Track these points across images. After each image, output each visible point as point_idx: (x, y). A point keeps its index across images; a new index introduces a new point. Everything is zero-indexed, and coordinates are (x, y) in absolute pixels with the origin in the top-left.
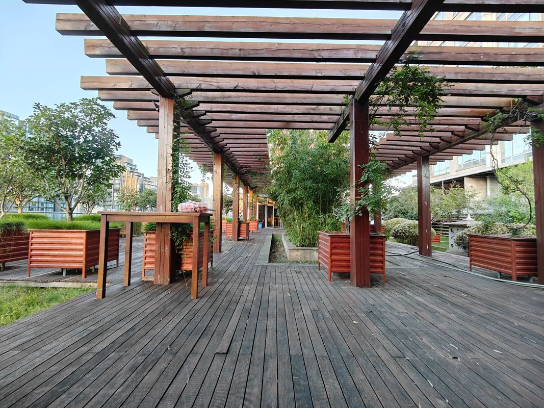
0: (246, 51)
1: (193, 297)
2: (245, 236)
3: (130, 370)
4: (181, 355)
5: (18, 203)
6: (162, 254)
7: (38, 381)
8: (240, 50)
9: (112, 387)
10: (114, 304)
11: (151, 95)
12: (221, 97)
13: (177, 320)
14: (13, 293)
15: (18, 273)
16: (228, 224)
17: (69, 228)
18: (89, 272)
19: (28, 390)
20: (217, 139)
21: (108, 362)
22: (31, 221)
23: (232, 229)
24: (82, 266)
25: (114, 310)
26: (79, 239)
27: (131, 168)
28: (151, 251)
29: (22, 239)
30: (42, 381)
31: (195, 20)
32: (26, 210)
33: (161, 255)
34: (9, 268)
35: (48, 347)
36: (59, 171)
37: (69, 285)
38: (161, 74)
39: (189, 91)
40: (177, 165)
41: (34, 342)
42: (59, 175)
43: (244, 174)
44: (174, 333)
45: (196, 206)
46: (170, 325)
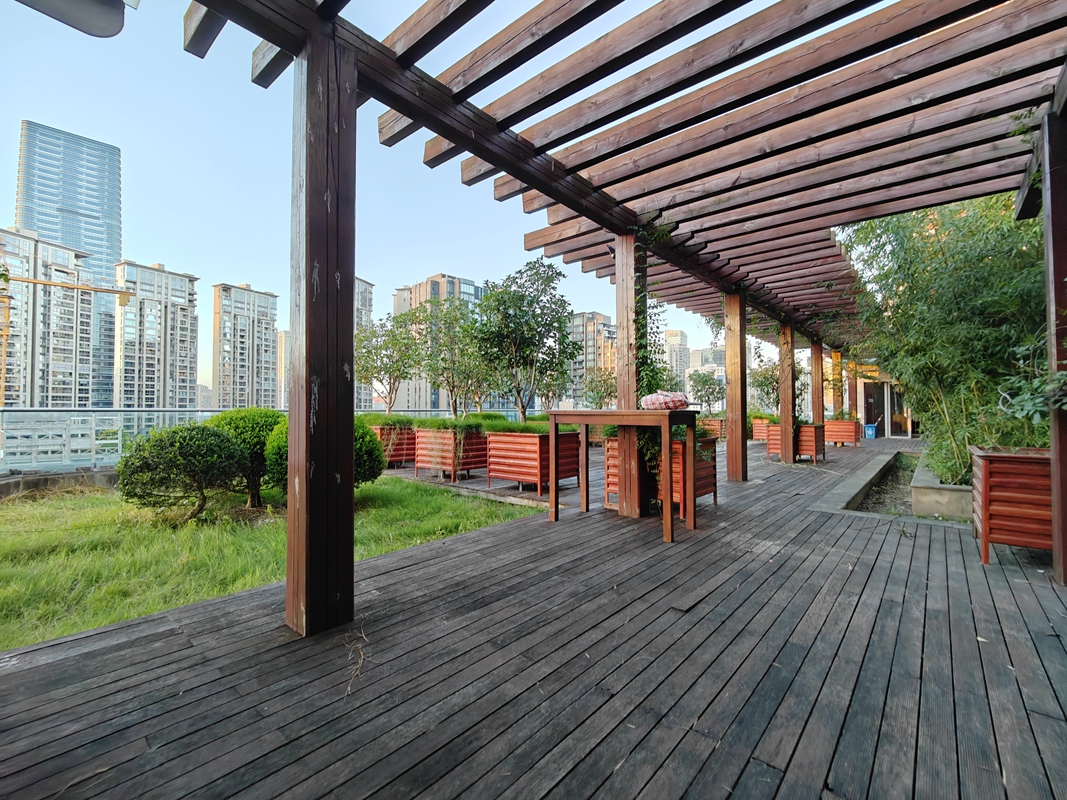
0: (738, 126)
1: (667, 538)
2: (813, 453)
3: (569, 595)
4: (628, 597)
5: (477, 400)
6: (628, 472)
7: (493, 581)
8: (726, 128)
9: (550, 603)
10: (566, 530)
11: (604, 234)
12: (715, 204)
13: (635, 561)
14: (476, 503)
15: (479, 483)
16: (771, 428)
17: (522, 431)
18: (545, 490)
19: (487, 585)
20: (727, 270)
21: (550, 583)
22: (488, 422)
23: (779, 437)
24: (536, 479)
25: (565, 535)
26: (532, 444)
27: (609, 332)
28: (615, 466)
29: (481, 444)
30: (496, 581)
31: (646, 119)
32: (486, 406)
33: (626, 473)
34: (473, 477)
35: (502, 557)
36: (510, 360)
37: (525, 502)
38: (613, 205)
39: (658, 213)
40: (643, 336)
41: (491, 550)
42: (510, 365)
43: (808, 319)
44: (627, 574)
45: (668, 399)
46: (623, 565)
